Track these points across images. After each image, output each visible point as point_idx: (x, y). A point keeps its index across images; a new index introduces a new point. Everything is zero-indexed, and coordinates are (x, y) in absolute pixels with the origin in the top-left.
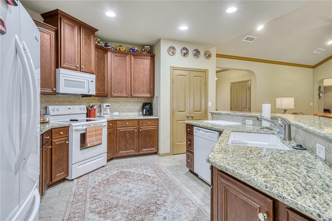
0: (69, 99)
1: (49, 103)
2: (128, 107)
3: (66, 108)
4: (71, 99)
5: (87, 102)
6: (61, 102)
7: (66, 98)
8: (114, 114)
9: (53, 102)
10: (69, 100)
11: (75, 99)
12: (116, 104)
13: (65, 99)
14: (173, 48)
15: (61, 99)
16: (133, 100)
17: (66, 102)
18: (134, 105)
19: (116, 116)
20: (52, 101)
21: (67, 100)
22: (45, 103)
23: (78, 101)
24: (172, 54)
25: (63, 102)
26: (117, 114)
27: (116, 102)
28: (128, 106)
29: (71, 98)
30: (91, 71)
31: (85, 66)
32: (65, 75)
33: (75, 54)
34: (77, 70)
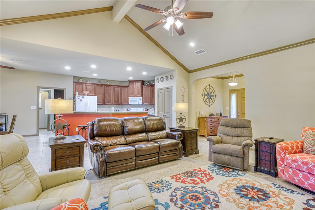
4: (141, 106)
13: (138, 106)
14: (158, 79)
24: (158, 82)
30: (140, 96)
31: (137, 95)
32: (130, 99)
33: (134, 92)
34: (134, 96)
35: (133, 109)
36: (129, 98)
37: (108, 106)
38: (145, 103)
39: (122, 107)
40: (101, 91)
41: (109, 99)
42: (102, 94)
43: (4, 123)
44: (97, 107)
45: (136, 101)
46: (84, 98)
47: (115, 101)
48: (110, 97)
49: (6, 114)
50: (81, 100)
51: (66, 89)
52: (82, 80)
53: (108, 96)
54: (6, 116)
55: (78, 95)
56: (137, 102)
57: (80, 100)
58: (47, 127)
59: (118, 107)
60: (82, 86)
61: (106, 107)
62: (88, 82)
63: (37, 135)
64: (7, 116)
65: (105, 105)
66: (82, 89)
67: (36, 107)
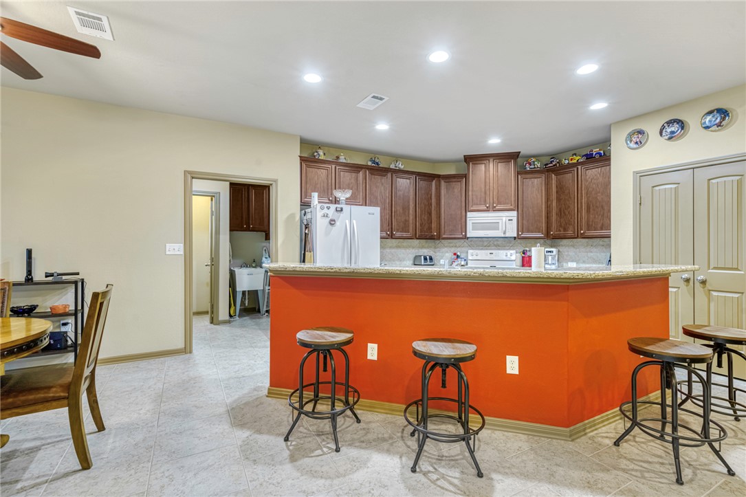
0: (495, 243)
1: (472, 247)
2: (592, 254)
4: (498, 243)
8: (569, 266)
11: (504, 243)
12: (572, 249)
14: (641, 132)
15: (486, 244)
16: (601, 243)
17: (492, 247)
18: (604, 252)
19: (570, 269)
23: (508, 244)
24: (635, 146)
26: (573, 265)
27: (573, 246)
28: (591, 252)
30: (508, 207)
31: (499, 203)
32: (473, 218)
33: (485, 193)
34: (487, 210)
35: (477, 251)
36: (469, 214)
37: (395, 245)
38: (528, 231)
39: (435, 248)
40: (381, 192)
41: (406, 220)
42: (385, 200)
43: (72, 308)
44: (382, 247)
45: (495, 226)
46: (342, 215)
47: (421, 225)
48: (407, 213)
49: (78, 274)
50: (332, 223)
51: (276, 181)
52: (324, 154)
53: (401, 211)
54: (76, 283)
55: (319, 202)
56: (497, 229)
57: (332, 220)
58: (207, 307)
59: (423, 247)
60: (324, 172)
61: (391, 247)
62: (342, 160)
63: (187, 349)
64: (83, 281)
65: (392, 238)
66: (325, 185)
67: (182, 245)
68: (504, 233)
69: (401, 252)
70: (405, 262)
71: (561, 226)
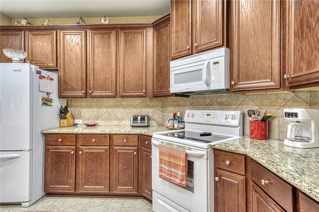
0: (219, 100)
1: (194, 106)
3: (214, 114)
4: (222, 100)
5: (258, 104)
6: (207, 105)
7: (214, 98)
9: (199, 105)
10: (219, 102)
11: (229, 99)
13: (213, 100)
15: (208, 101)
17: (214, 105)
20: (197, 104)
21: (216, 101)
22: (190, 106)
23: (235, 102)
25: (211, 105)
29: (222, 98)
30: (213, 43)
35: (194, 111)
36: (172, 63)
37: (112, 104)
42: (81, 59)
48: (107, 71)
53: (100, 68)
56: (200, 79)
61: (107, 107)
68: (208, 85)
69: (119, 112)
70: (124, 122)
71: (302, 58)
